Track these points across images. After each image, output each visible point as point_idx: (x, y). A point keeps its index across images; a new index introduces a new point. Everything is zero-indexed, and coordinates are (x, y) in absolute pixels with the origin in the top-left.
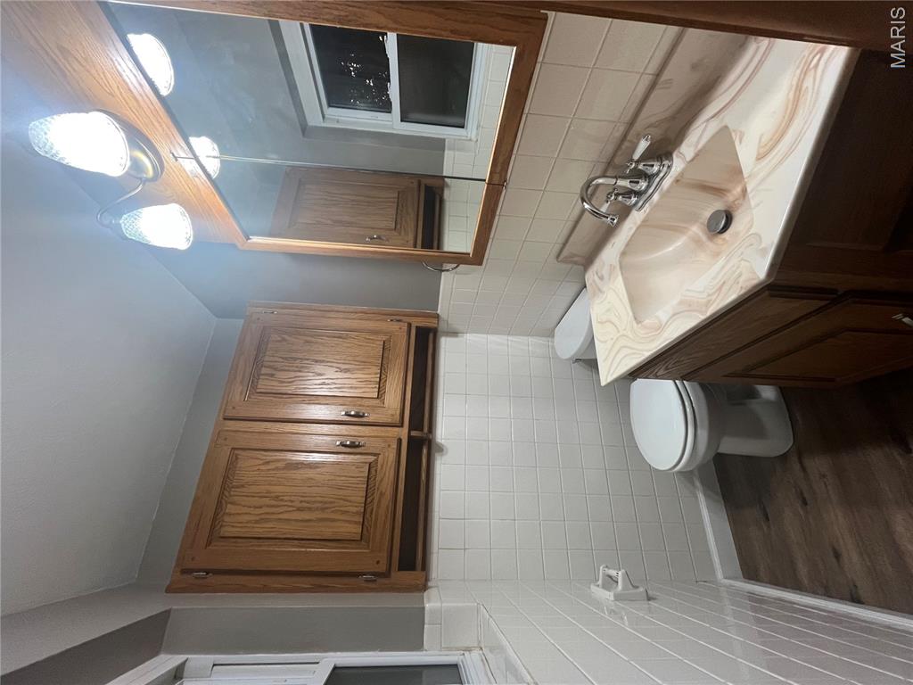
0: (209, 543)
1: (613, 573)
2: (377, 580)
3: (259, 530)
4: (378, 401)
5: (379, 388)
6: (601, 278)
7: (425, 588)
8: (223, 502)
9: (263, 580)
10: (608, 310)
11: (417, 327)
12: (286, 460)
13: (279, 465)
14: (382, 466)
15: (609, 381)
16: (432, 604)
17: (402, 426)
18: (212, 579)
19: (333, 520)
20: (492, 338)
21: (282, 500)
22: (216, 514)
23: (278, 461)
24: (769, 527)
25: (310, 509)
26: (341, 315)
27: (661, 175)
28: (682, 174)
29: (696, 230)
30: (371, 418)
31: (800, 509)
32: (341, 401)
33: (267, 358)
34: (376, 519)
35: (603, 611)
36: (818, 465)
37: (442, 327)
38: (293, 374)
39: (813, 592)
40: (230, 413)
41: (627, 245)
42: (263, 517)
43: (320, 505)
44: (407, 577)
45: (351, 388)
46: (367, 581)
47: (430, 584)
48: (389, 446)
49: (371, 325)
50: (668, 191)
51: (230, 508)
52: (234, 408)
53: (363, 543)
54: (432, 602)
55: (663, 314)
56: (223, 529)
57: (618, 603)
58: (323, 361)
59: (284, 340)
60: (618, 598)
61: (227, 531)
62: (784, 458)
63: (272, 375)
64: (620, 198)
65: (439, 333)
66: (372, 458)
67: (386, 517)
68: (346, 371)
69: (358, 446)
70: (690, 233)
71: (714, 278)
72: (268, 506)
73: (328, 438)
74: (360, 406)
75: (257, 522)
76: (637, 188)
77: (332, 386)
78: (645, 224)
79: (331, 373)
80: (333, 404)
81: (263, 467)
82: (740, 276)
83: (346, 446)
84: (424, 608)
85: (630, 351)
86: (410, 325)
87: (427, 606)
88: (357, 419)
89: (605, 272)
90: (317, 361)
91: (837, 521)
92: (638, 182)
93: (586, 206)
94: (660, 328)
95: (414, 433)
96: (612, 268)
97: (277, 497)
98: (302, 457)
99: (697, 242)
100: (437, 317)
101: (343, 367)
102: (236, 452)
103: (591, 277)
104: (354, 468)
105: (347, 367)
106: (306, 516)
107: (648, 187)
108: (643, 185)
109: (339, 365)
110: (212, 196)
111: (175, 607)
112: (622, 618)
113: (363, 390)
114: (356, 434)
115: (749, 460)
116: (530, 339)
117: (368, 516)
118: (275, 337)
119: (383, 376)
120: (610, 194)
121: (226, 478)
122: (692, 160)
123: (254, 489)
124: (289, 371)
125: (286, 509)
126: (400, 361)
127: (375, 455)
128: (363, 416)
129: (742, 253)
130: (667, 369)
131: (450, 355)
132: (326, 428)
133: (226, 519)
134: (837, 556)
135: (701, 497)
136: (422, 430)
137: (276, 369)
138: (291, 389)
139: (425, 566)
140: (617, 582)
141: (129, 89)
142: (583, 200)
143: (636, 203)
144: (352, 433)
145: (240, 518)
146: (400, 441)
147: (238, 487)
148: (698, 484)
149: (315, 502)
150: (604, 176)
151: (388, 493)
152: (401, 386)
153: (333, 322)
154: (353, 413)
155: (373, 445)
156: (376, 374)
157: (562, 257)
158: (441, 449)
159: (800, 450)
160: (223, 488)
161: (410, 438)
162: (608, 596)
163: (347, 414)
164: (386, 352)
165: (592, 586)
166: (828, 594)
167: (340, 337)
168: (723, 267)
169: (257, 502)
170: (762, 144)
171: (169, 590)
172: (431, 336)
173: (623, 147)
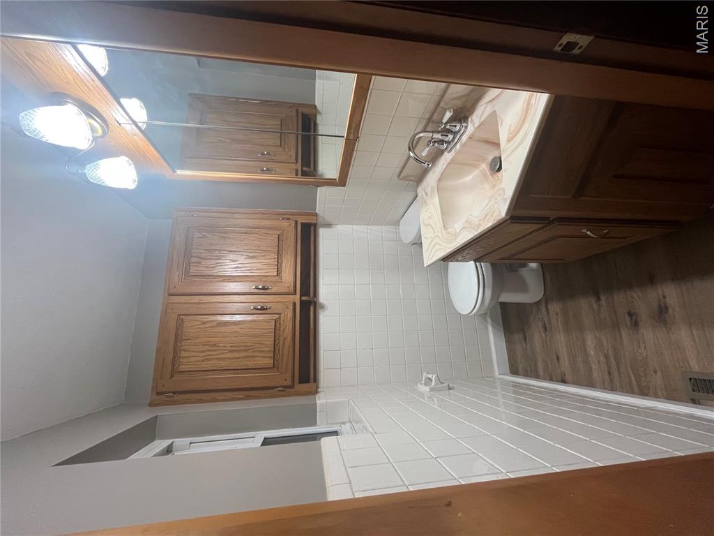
0: (172, 376)
1: (430, 376)
2: (286, 390)
3: (205, 366)
4: (277, 278)
5: (278, 268)
6: (426, 194)
7: (316, 392)
8: (178, 350)
9: (212, 395)
10: (430, 218)
11: (302, 223)
12: (217, 321)
13: (212, 324)
14: (284, 321)
15: (429, 264)
16: (321, 401)
17: (295, 294)
18: (177, 397)
19: (254, 357)
20: (355, 227)
21: (218, 346)
22: (174, 358)
23: (211, 321)
24: (526, 345)
25: (237, 351)
26: (245, 216)
27: (462, 132)
28: (473, 134)
29: (484, 167)
30: (274, 290)
31: (543, 334)
32: (252, 279)
33: (193, 251)
34: (282, 354)
35: (424, 398)
36: (555, 307)
37: (320, 221)
38: (214, 262)
39: (545, 379)
40: (172, 291)
41: (442, 175)
42: (206, 357)
43: (244, 348)
44: (304, 387)
45: (258, 269)
46: (279, 391)
47: (319, 390)
48: (287, 308)
49: (267, 223)
50: (465, 144)
51: (183, 354)
52: (175, 287)
53: (275, 369)
54: (320, 400)
55: (458, 226)
56: (181, 367)
57: (432, 393)
58: (235, 251)
59: (204, 236)
60: (431, 390)
61: (182, 368)
62: (538, 303)
63: (200, 263)
64: (436, 144)
65: (318, 226)
66: (277, 316)
67: (289, 352)
68: (253, 257)
69: (266, 309)
70: (481, 168)
71: (483, 210)
72: (209, 351)
73: (246, 305)
74: (265, 281)
75: (203, 361)
76: (446, 139)
77: (244, 269)
78: (452, 161)
79: (241, 259)
80: (246, 281)
81: (201, 326)
82: (494, 212)
83: (258, 309)
84: (316, 404)
85: (440, 247)
86: (296, 222)
87: (318, 402)
88: (264, 291)
89: (429, 190)
90: (231, 251)
91: (561, 340)
92: (447, 136)
93: (412, 154)
94: (456, 236)
95: (304, 298)
96: (433, 188)
97: (215, 344)
98: (227, 318)
99: (484, 174)
100: (316, 215)
101: (250, 255)
102: (182, 317)
103: (420, 190)
104: (265, 323)
105: (253, 254)
106: (236, 355)
107: (454, 138)
108: (450, 137)
109: (247, 254)
110: (147, 147)
111: (159, 414)
112: (433, 400)
113: (267, 271)
114: (264, 301)
115: (518, 305)
116: (383, 227)
117: (277, 352)
118: (198, 235)
119: (280, 260)
120: (430, 141)
121: (177, 335)
122: (478, 127)
123: (198, 340)
124: (211, 259)
125: (222, 352)
126: (292, 248)
127: (278, 314)
128: (268, 289)
129: (496, 199)
130: (463, 257)
131: (327, 242)
132: (242, 298)
133: (181, 360)
134: (558, 359)
135: (490, 329)
136: (309, 296)
137: (201, 258)
138: (215, 272)
139: (316, 380)
140: (432, 381)
141: (82, 80)
142: (410, 150)
143: (446, 149)
144: (261, 300)
145: (192, 359)
146: (294, 304)
147: (187, 340)
148: (489, 320)
149: (240, 346)
150: (424, 131)
151: (289, 338)
152: (292, 266)
153: (239, 221)
154: (260, 287)
155: (277, 307)
156: (275, 259)
157: (401, 177)
158: (323, 307)
159: (547, 299)
160: (176, 341)
161: (301, 301)
162: (427, 389)
163: (257, 288)
164: (281, 242)
165: (419, 385)
166: (551, 379)
167: (245, 233)
168: (488, 204)
169: (201, 348)
170: (511, 131)
171: (151, 405)
172: (312, 228)
173: (438, 111)
